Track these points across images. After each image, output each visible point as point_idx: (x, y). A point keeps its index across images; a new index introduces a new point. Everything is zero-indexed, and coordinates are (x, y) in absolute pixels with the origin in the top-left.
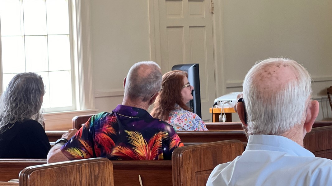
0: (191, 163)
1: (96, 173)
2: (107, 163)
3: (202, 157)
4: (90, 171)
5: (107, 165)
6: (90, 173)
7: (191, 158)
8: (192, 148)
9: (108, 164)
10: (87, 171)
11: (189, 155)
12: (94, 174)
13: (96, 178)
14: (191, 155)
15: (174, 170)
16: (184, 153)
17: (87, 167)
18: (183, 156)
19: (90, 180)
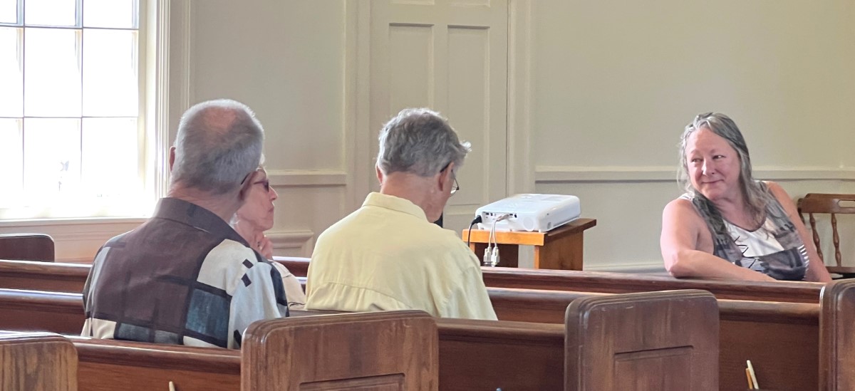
0: (289, 363)
1: (30, 370)
2: (63, 348)
3: (321, 348)
4: (14, 365)
5: (63, 351)
6: (14, 370)
7: (290, 349)
8: (295, 325)
9: (66, 350)
10: (7, 364)
11: (286, 341)
12: (25, 371)
13: (31, 381)
14: (291, 340)
15: (245, 376)
16: (273, 334)
17: (7, 353)
18: (269, 342)
19: (13, 385)
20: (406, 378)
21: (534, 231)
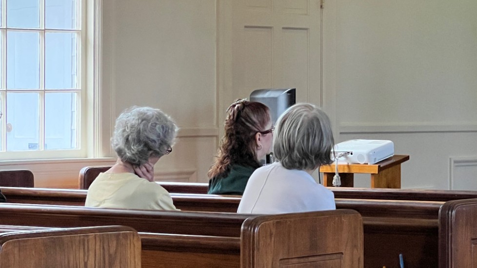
0: (273, 245)
1: (112, 250)
3: (292, 235)
5: (132, 238)
6: (102, 250)
7: (273, 235)
8: (277, 219)
10: (98, 247)
11: (271, 231)
13: (112, 259)
14: (274, 231)
17: (97, 237)
18: (260, 231)
19: (102, 262)
20: (344, 256)
21: (365, 164)
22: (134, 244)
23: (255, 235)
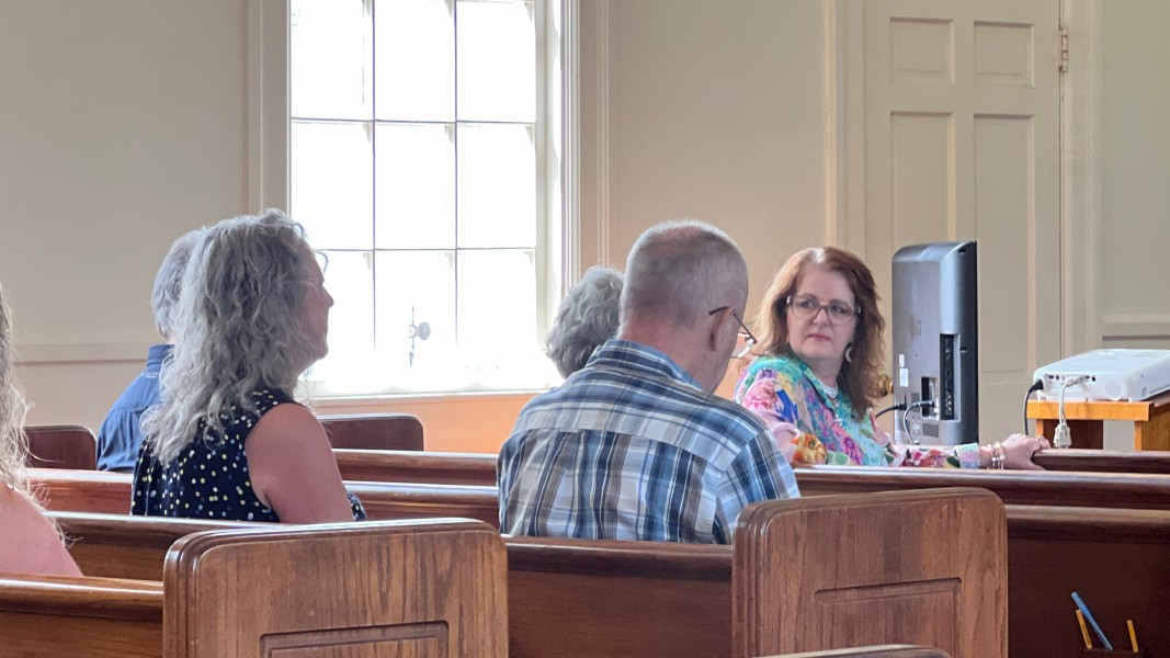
0: (800, 559)
1: (442, 571)
2: (486, 538)
3: (843, 540)
4: (419, 562)
5: (486, 544)
6: (419, 569)
7: (801, 542)
8: (810, 507)
9: (490, 544)
10: (410, 562)
11: (795, 532)
12: (435, 572)
13: (443, 586)
14: (802, 529)
15: (739, 580)
16: (777, 521)
17: (410, 546)
18: (773, 531)
19: (419, 593)
20: (962, 586)
21: (1121, 400)
22: (491, 557)
23: (762, 541)
